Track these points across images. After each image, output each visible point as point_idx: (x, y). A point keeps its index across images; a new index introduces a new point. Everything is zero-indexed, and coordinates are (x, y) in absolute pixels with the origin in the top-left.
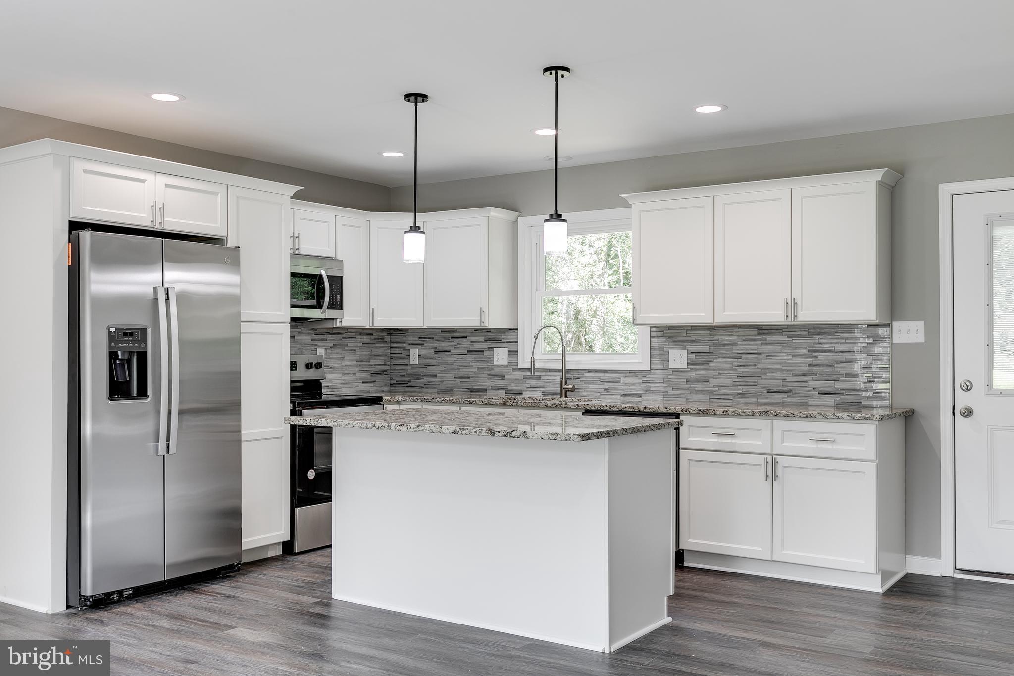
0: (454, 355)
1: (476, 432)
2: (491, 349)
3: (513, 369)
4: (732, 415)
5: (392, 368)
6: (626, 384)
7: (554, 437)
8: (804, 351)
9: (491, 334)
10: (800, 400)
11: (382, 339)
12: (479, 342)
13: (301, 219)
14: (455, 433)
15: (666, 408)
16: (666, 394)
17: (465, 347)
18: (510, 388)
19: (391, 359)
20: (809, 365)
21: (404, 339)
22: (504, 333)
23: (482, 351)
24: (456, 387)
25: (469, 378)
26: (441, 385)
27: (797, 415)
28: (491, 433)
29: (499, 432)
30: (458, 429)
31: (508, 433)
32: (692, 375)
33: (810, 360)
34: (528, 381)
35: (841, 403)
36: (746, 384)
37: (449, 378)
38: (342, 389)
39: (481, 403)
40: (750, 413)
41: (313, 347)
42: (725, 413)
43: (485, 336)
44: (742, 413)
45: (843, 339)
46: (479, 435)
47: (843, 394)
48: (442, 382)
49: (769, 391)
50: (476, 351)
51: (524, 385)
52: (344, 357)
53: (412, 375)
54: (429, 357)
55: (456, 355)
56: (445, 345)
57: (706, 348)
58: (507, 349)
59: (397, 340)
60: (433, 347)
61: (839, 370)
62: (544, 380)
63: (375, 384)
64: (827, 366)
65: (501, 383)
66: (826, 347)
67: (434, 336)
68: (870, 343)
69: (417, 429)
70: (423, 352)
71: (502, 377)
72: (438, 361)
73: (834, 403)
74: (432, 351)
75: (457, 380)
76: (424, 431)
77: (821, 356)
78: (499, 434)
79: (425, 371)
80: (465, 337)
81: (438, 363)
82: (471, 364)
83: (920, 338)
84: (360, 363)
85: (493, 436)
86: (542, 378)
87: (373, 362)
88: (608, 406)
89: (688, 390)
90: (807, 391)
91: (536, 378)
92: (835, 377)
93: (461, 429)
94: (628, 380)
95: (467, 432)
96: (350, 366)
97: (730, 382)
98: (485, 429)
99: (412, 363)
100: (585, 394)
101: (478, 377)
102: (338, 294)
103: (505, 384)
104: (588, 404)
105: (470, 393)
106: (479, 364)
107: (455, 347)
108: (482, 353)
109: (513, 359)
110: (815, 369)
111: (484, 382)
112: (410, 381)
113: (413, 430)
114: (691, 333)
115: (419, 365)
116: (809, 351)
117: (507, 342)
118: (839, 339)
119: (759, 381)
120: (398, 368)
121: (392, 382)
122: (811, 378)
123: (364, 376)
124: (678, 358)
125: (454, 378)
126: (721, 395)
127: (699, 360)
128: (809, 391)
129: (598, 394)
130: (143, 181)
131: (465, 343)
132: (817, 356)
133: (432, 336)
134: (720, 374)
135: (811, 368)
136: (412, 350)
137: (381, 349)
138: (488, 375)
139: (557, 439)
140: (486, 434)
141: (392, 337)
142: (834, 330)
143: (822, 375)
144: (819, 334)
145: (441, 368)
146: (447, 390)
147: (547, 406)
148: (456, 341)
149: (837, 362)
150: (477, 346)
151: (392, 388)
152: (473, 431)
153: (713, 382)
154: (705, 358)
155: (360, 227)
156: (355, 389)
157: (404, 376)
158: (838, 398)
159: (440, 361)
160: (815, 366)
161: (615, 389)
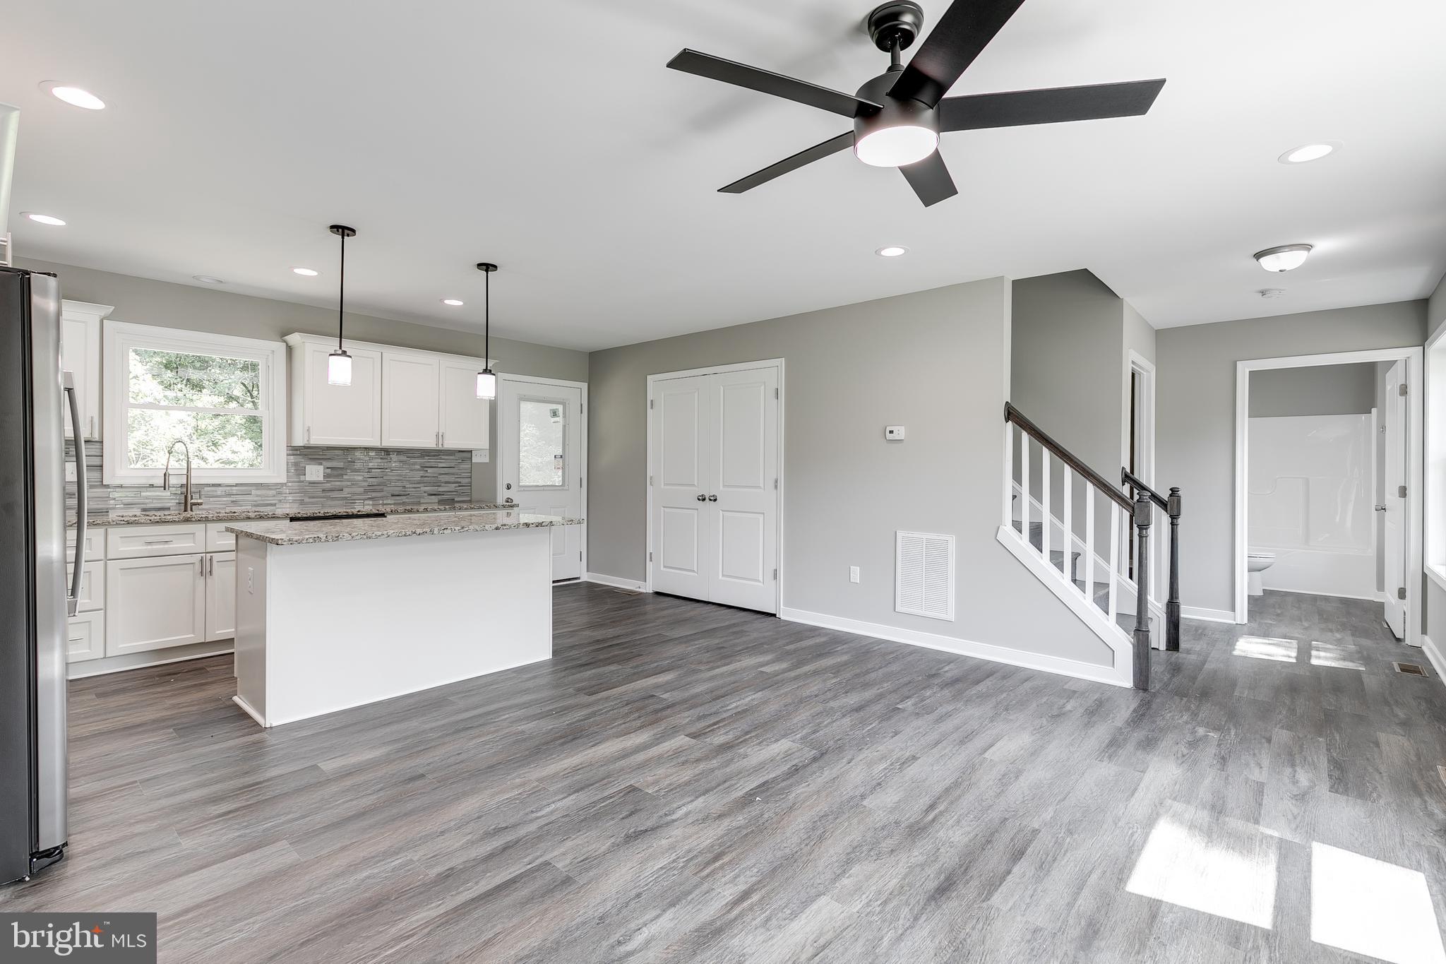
8: (418, 467)
10: (415, 500)
16: (302, 502)
20: (422, 477)
32: (328, 486)
33: (422, 473)
35: (442, 500)
36: (374, 491)
47: (443, 494)
49: (392, 496)
57: (341, 465)
61: (441, 479)
64: (433, 477)
66: (433, 464)
68: (458, 462)
73: (437, 500)
77: (430, 470)
83: (487, 460)
88: (322, 512)
89: (324, 497)
90: (419, 493)
92: (439, 484)
94: (259, 492)
97: (362, 489)
114: (326, 453)
116: (422, 467)
119: (385, 488)
122: (422, 485)
124: (315, 472)
127: (334, 473)
128: (421, 493)
129: (224, 506)
132: (427, 471)
134: (353, 484)
135: (422, 479)
143: (430, 482)
144: (429, 456)
147: (249, 518)
149: (440, 474)
153: (346, 490)
154: (340, 472)
158: (440, 497)
160: (426, 477)
161: (244, 501)
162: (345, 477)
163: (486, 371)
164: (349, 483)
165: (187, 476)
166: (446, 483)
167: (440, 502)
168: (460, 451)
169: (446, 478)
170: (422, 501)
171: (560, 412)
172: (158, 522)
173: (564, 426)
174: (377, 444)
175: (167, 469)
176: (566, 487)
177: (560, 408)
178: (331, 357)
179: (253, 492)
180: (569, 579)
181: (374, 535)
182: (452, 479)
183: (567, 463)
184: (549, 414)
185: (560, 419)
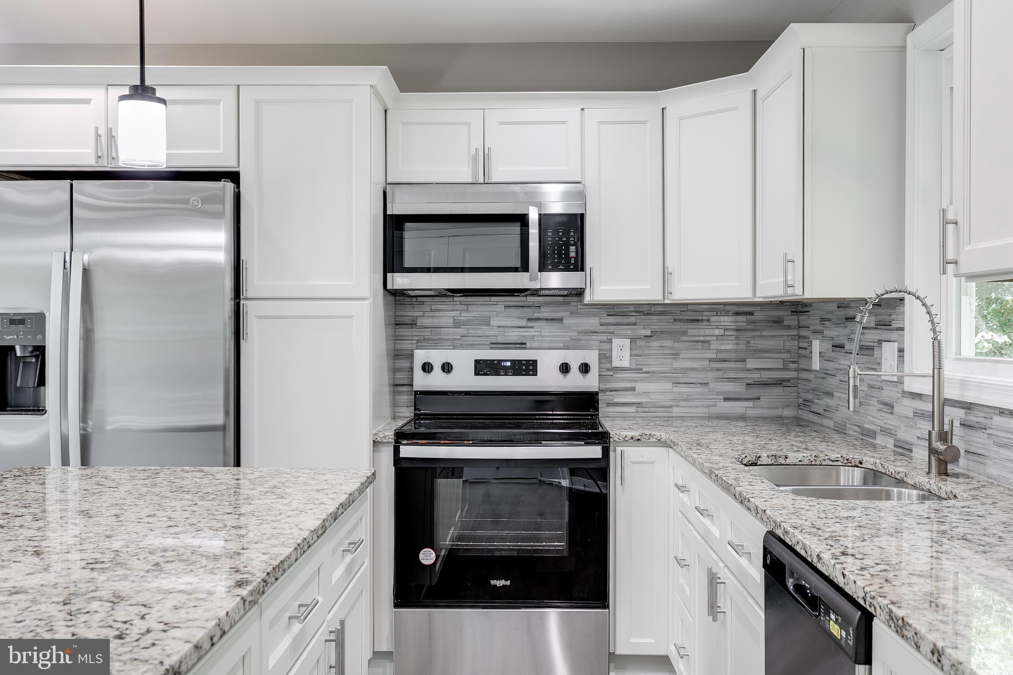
11: (778, 322)
13: (501, 123)
38: (675, 410)
41: (604, 337)
52: (678, 354)
63: (757, 403)
84: (719, 365)
87: (751, 364)
96: (693, 369)
102: (572, 245)
123: (731, 388)
130: (87, 101)
137: (774, 339)
155: (645, 122)
156: (706, 410)
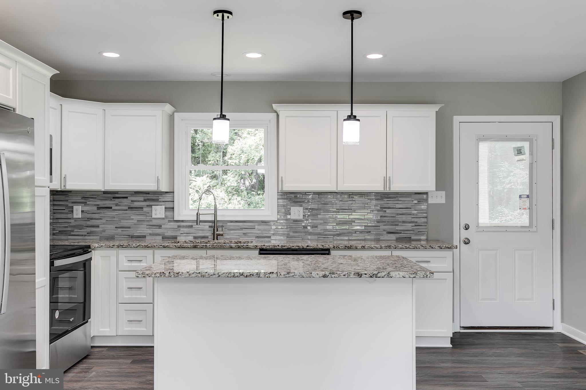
0: (116, 211)
1: (345, 275)
2: (151, 206)
3: (169, 221)
4: (367, 249)
5: (54, 221)
6: (259, 230)
7: (414, 275)
8: (378, 208)
9: (149, 195)
10: (374, 238)
12: (139, 201)
14: (325, 276)
15: (323, 246)
16: (288, 236)
17: (125, 205)
18: (166, 234)
19: (54, 214)
20: (381, 216)
21: (67, 198)
22: (162, 195)
23: (142, 208)
24: (117, 235)
25: (129, 228)
26: (103, 233)
27: (408, 248)
28: (359, 275)
29: (366, 274)
30: (327, 273)
31: (374, 274)
32: (306, 223)
33: (382, 213)
34: (182, 229)
35: (399, 238)
37: (111, 228)
39: (174, 247)
40: (379, 247)
42: (363, 248)
43: (144, 197)
44: (374, 248)
45: (401, 201)
46: (347, 277)
47: (401, 233)
48: (104, 231)
50: (136, 208)
51: (178, 232)
53: (75, 226)
54: (91, 212)
55: (117, 211)
56: (108, 203)
57: (316, 206)
58: (164, 207)
59: (58, 199)
60: (95, 205)
61: (399, 219)
62: (195, 228)
64: (391, 217)
65: (158, 231)
66: (391, 205)
67: (96, 197)
68: (415, 204)
69: (287, 276)
70: (86, 208)
71: (160, 227)
72: (100, 215)
73: (395, 238)
74: (95, 208)
75: (119, 229)
76: (295, 276)
77: (388, 211)
78: (366, 276)
79: (89, 223)
80: (127, 198)
81: (100, 217)
82: (132, 217)
83: (443, 201)
85: (360, 277)
86: (194, 227)
90: (379, 231)
91: (189, 227)
92: (396, 223)
93: (330, 273)
94: (261, 227)
95: (336, 275)
98: (353, 273)
99: (75, 216)
100: (228, 237)
101: (136, 227)
103: (162, 231)
104: (264, 245)
105: (130, 239)
106: (138, 217)
107: (117, 205)
108: (142, 209)
109: (169, 214)
110: (384, 218)
111: (143, 230)
112: (73, 231)
113: (283, 276)
115: (82, 218)
116: (381, 208)
117: (163, 201)
118: (398, 201)
120: (60, 221)
121: (55, 232)
122: (382, 224)
124: (297, 212)
125: (116, 228)
126: (326, 235)
127: (310, 213)
128: (380, 231)
131: (125, 202)
132: (386, 211)
133: (95, 197)
135: (382, 218)
136: (75, 207)
138: (147, 225)
139: (416, 276)
140: (354, 276)
141: (54, 197)
142: (395, 196)
143: (388, 222)
145: (103, 221)
146: (109, 237)
147: (231, 248)
148: (117, 201)
149: (398, 214)
150: (137, 204)
151: (55, 237)
152: (342, 275)
153: (320, 227)
154: (315, 212)
157: (67, 227)
158: (398, 236)
159: (103, 215)
160: (385, 217)
161: (251, 233)
162: (319, 216)
163: (352, 117)
164: (322, 222)
165: (215, 215)
166: (404, 222)
167: (398, 240)
168: (416, 193)
169: (404, 218)
170: (382, 238)
171: (527, 150)
172: (179, 247)
173: (531, 164)
174: (333, 189)
175: (198, 210)
176: (534, 229)
177: (526, 145)
178: (214, 121)
179: (256, 227)
180: (539, 328)
181: (207, 274)
182: (409, 218)
183: (534, 203)
184: (512, 153)
185: (526, 156)
